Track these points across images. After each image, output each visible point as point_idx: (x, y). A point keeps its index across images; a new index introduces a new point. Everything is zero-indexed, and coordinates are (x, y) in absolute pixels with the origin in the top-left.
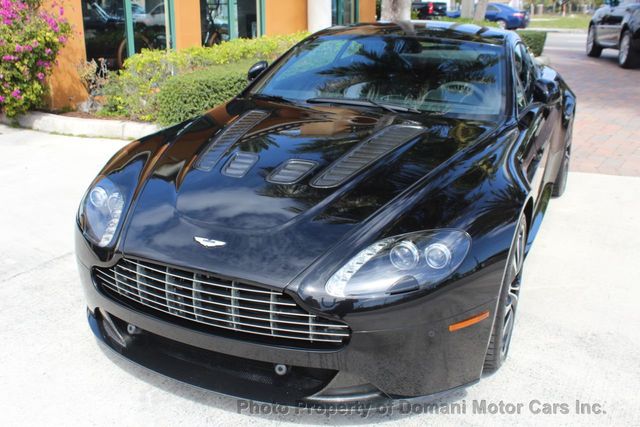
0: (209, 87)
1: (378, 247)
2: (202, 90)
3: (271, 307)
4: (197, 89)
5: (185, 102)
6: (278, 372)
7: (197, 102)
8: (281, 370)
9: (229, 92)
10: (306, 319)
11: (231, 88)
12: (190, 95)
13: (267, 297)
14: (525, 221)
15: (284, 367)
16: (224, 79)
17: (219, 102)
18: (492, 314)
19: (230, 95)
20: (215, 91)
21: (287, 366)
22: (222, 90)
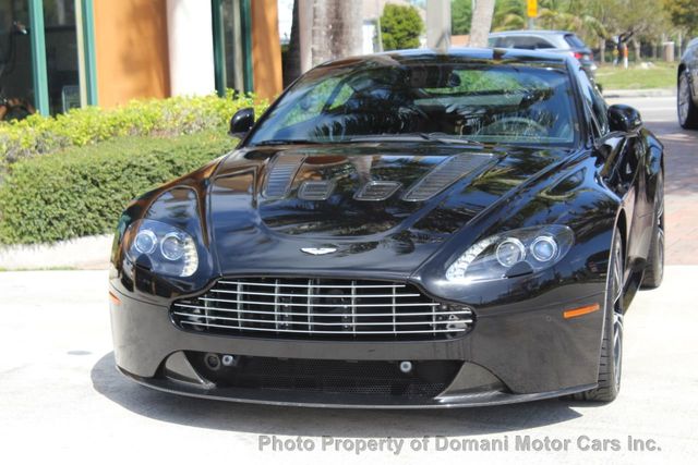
0: (85, 177)
1: (485, 244)
2: (74, 181)
3: (394, 301)
4: (67, 179)
5: (47, 202)
6: (404, 369)
7: (68, 201)
8: (406, 367)
9: (115, 185)
10: (429, 309)
11: (118, 178)
12: (55, 191)
13: (389, 291)
14: (619, 235)
15: (409, 364)
16: (105, 163)
17: (101, 201)
18: (602, 306)
19: (117, 190)
20: (96, 184)
21: (411, 361)
22: (104, 182)
